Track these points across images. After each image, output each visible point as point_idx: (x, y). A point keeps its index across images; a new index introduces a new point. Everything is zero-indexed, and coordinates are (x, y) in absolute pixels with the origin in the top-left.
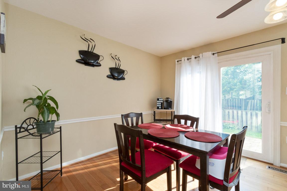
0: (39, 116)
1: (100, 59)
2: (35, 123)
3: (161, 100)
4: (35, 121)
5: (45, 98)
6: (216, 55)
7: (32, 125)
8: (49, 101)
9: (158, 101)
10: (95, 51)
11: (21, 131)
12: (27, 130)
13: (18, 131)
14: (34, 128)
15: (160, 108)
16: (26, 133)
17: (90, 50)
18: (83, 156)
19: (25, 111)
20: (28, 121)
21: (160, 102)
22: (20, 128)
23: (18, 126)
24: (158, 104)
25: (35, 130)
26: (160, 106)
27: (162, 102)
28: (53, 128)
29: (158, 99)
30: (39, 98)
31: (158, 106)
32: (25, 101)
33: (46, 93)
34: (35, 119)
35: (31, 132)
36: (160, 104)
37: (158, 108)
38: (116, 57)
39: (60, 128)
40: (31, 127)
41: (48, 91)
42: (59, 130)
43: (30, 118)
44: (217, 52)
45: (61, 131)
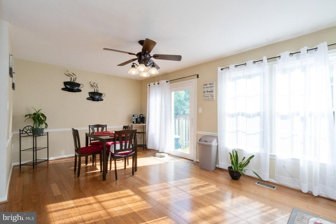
0: (34, 125)
1: (80, 87)
2: (32, 129)
3: (136, 117)
4: (32, 128)
5: (38, 114)
6: (169, 82)
7: (30, 130)
8: (41, 116)
9: (133, 117)
10: (77, 81)
11: (23, 133)
12: (26, 132)
13: (21, 133)
14: (31, 132)
15: (135, 122)
16: (26, 135)
17: (72, 81)
18: (66, 154)
19: (25, 121)
20: (27, 128)
21: (135, 117)
22: (23, 131)
23: (21, 130)
24: (133, 119)
25: (31, 134)
26: (135, 121)
27: (137, 118)
28: (42, 132)
29: (134, 116)
30: (35, 114)
31: (133, 121)
32: (26, 116)
33: (39, 111)
34: (32, 127)
35: (30, 134)
36: (135, 119)
37: (133, 123)
38: (94, 85)
39: (48, 133)
40: (28, 131)
41: (40, 110)
42: (47, 134)
43: (29, 126)
44: (169, 80)
45: (48, 135)
